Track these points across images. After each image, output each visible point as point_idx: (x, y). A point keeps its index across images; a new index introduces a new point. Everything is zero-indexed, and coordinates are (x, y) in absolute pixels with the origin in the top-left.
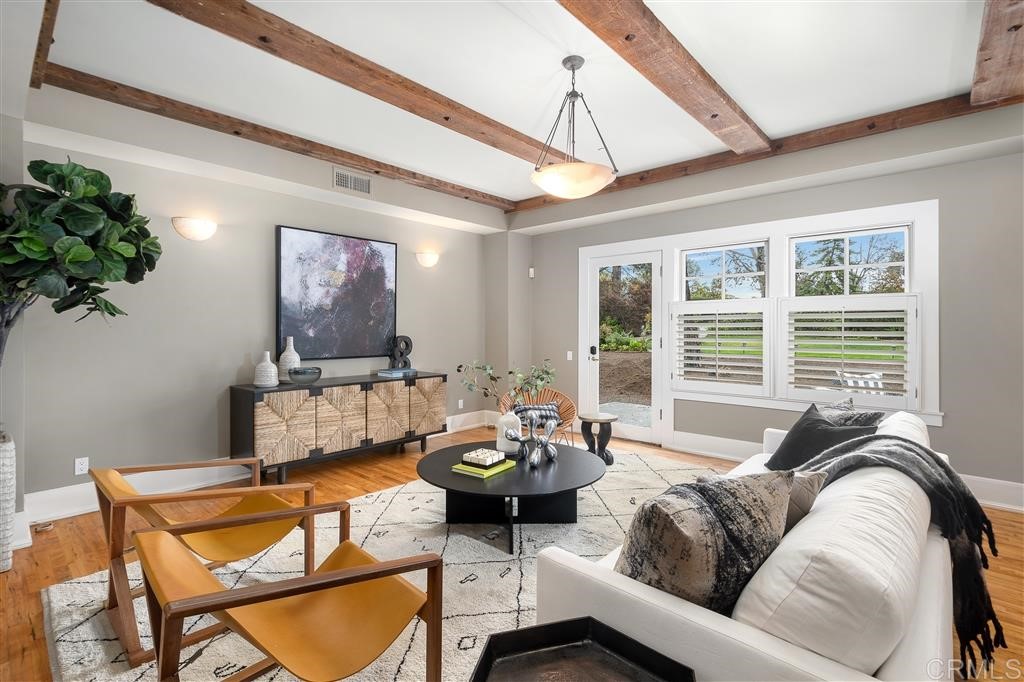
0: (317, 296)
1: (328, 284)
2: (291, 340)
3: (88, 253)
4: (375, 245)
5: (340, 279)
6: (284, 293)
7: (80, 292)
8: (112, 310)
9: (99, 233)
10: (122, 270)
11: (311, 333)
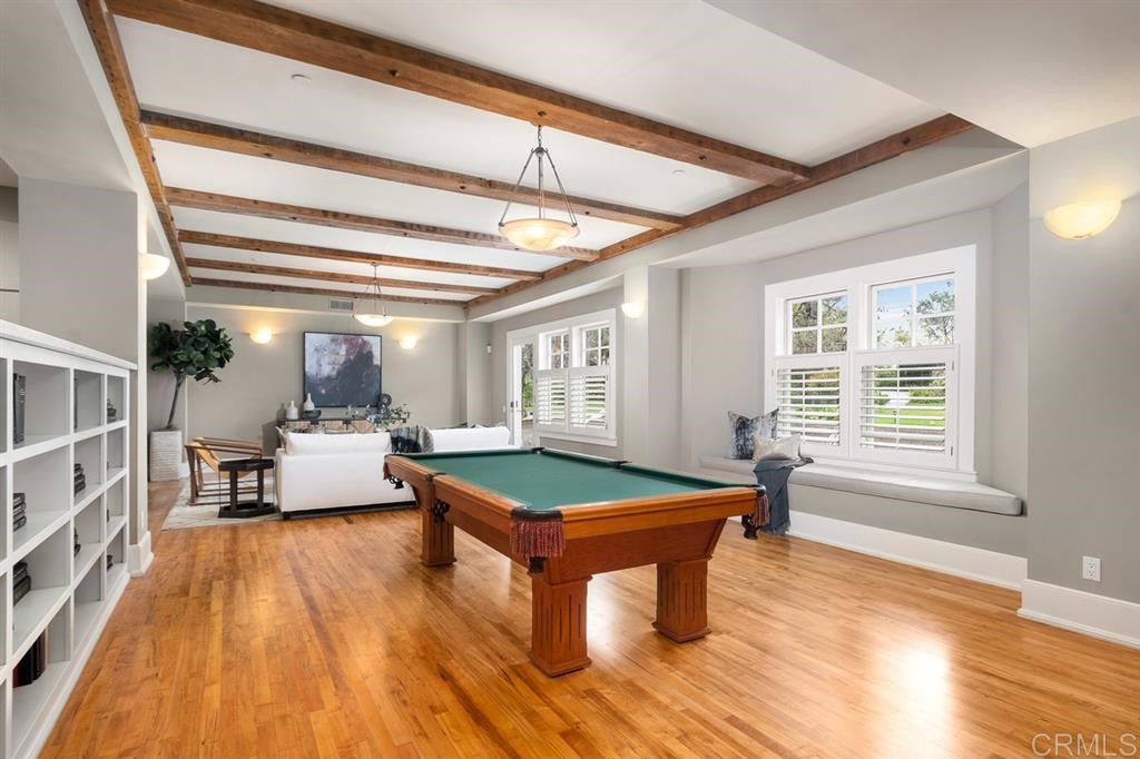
0: (327, 370)
1: (334, 363)
2: (309, 395)
3: (201, 357)
4: (366, 338)
5: (342, 360)
6: (307, 369)
7: (203, 373)
8: (216, 380)
9: (206, 349)
10: (217, 363)
11: (323, 392)
